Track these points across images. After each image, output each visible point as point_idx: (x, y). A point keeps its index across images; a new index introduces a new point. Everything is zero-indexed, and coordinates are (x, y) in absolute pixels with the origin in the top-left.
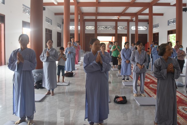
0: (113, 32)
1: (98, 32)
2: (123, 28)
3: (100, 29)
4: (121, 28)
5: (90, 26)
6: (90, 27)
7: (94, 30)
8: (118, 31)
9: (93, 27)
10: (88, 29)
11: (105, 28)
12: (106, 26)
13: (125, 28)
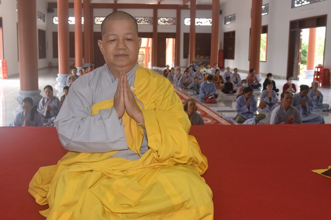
0: (149, 29)
2: (168, 22)
4: (165, 22)
8: (158, 27)
10: (99, 23)
13: (172, 21)
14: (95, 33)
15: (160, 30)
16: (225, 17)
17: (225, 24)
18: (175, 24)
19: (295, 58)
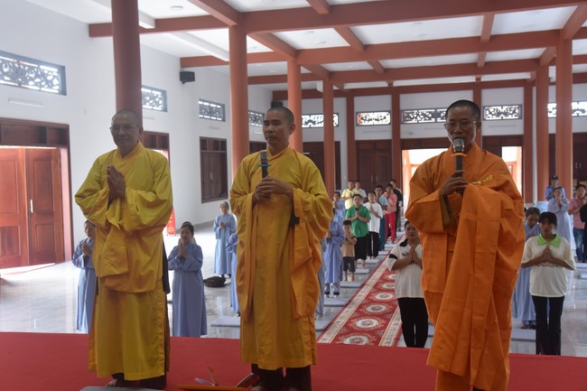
1: (404, 135)
2: (505, 114)
3: (414, 121)
4: (499, 114)
5: (374, 112)
6: (372, 115)
7: (390, 128)
9: (384, 114)
11: (430, 119)
12: (436, 109)
13: (514, 112)
14: (359, 142)
15: (487, 131)
18: (520, 118)
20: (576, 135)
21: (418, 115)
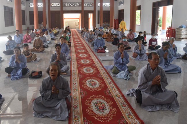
0: (80, 9)
1: (64, 10)
2: (89, 5)
3: (66, 6)
4: (88, 5)
5: (55, 3)
7: (60, 7)
9: (58, 4)
10: (54, 6)
11: (71, 5)
12: (72, 3)
13: (91, 5)
14: (51, 11)
15: (85, 9)
16: (119, 2)
17: (119, 6)
18: (93, 6)
19: (156, 23)
20: (103, 11)
21: (67, 4)
